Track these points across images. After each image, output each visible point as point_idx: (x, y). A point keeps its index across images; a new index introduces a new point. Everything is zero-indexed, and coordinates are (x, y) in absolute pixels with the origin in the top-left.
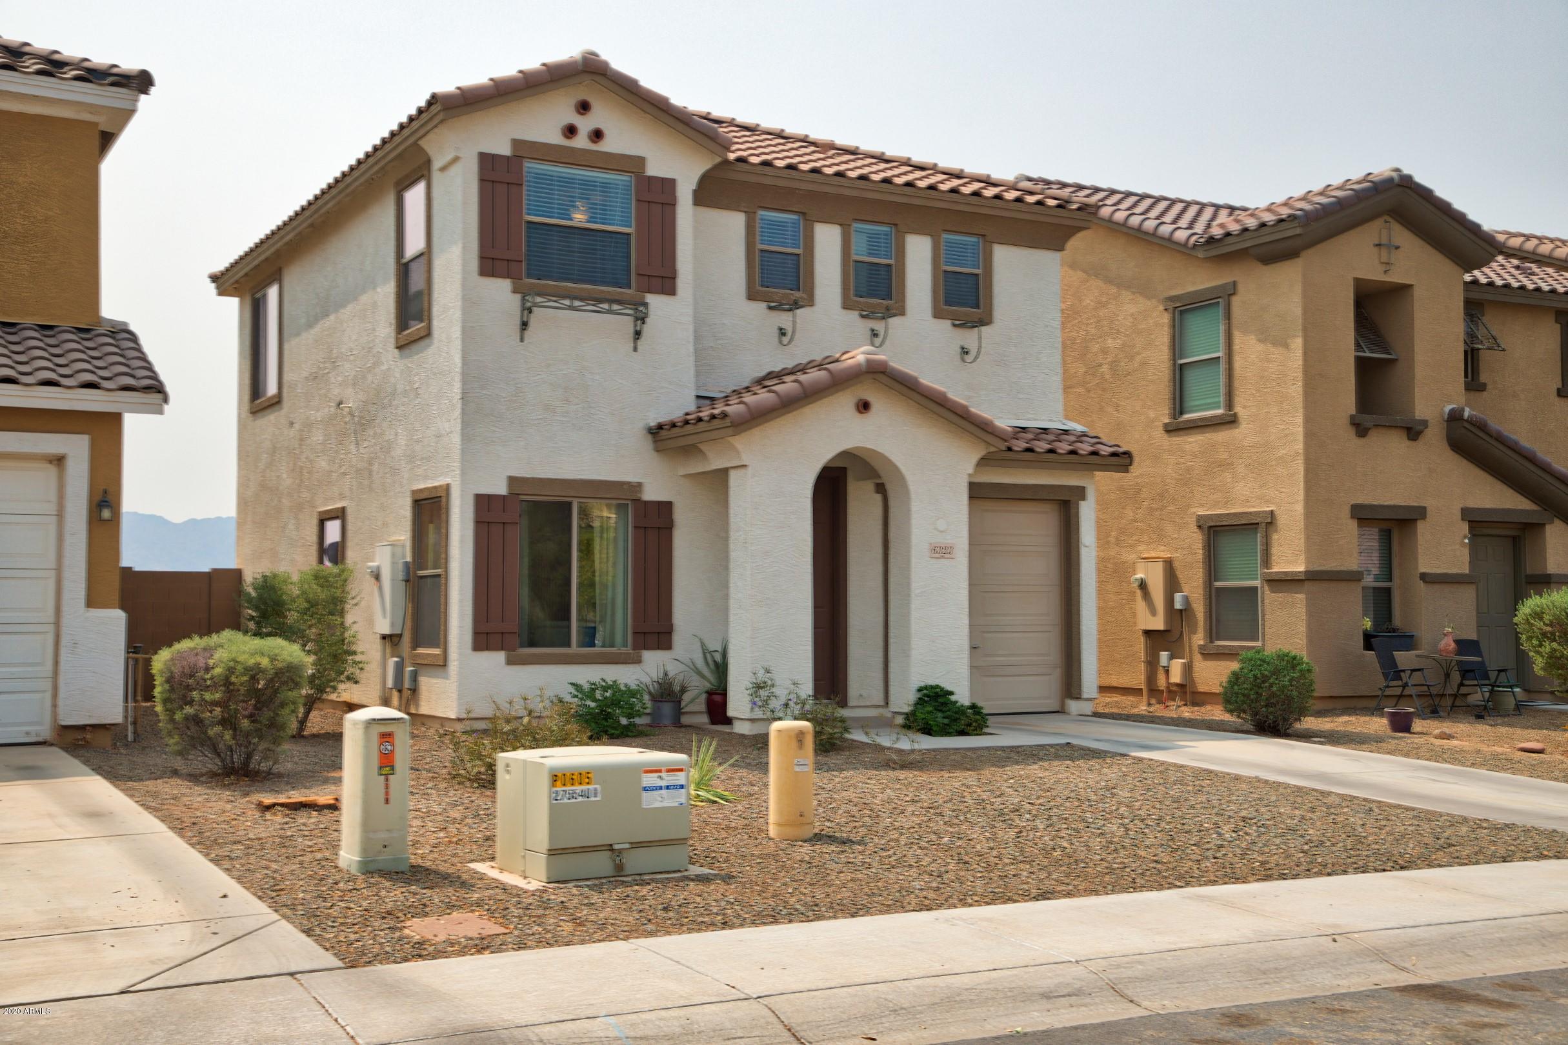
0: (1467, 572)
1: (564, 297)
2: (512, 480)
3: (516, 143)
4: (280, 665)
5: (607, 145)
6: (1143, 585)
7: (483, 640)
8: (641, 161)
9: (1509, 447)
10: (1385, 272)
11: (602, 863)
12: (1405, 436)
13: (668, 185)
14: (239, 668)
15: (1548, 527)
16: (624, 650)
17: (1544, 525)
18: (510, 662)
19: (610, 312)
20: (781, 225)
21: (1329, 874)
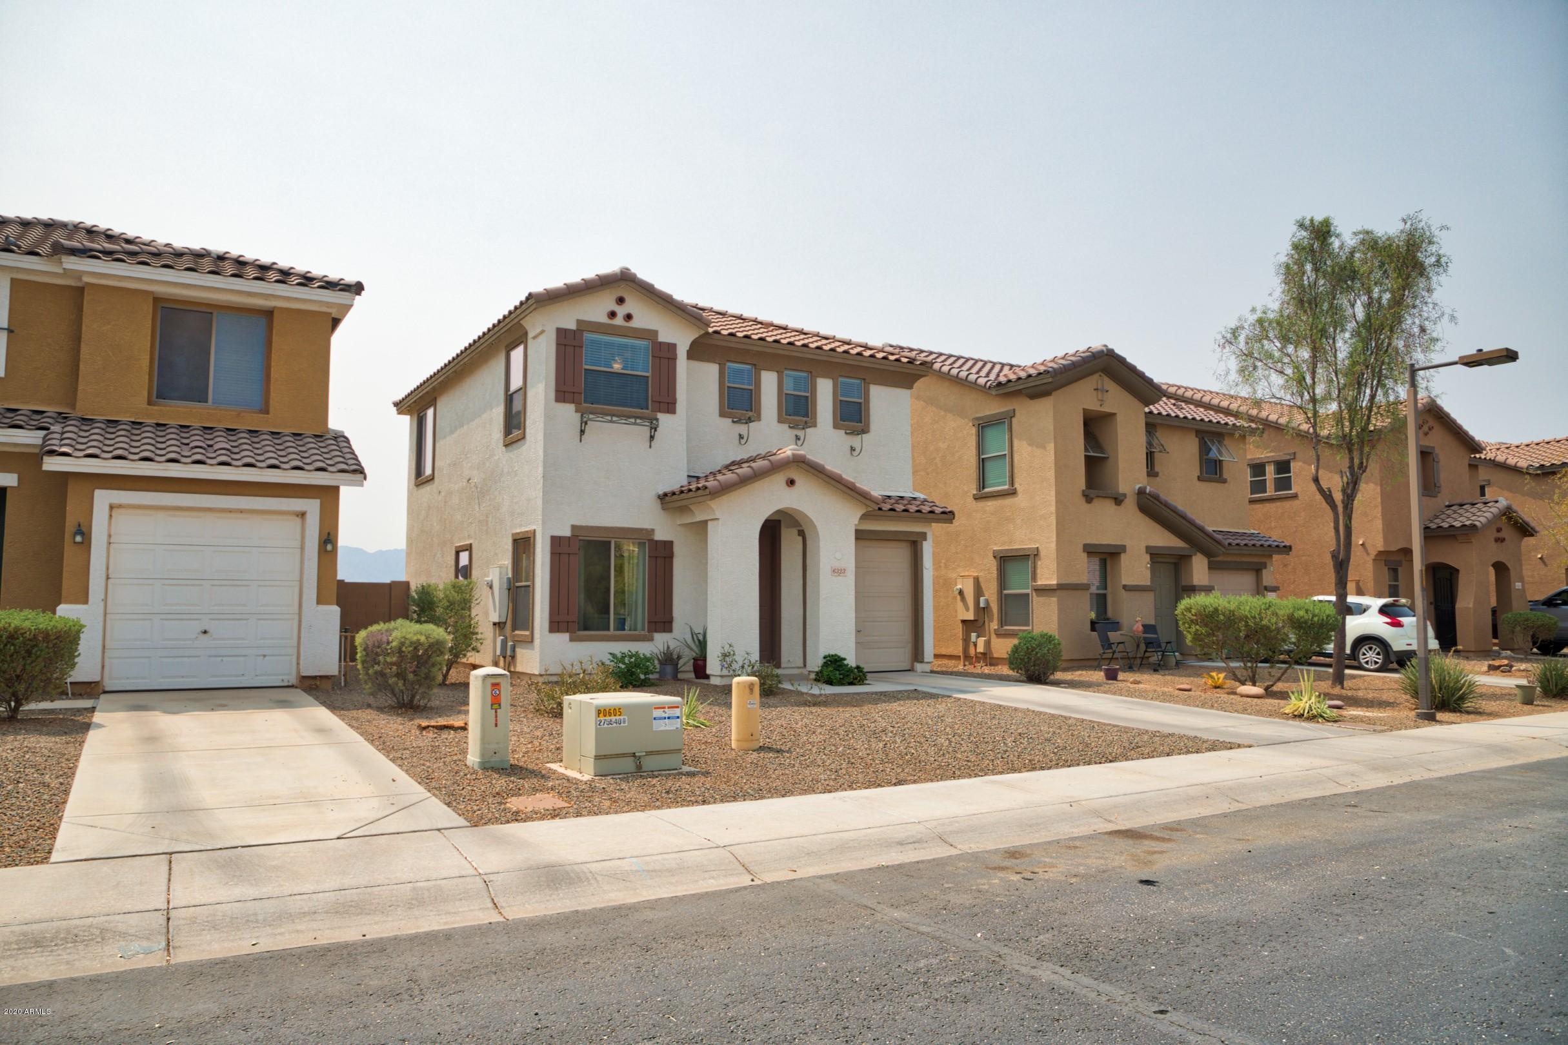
0: (1149, 584)
1: (607, 415)
2: (574, 527)
3: (579, 322)
4: (431, 641)
5: (635, 323)
6: (961, 592)
7: (556, 626)
8: (655, 333)
9: (1172, 510)
10: (1101, 405)
11: (629, 765)
12: (1113, 503)
13: (672, 347)
14: (407, 642)
15: (1194, 557)
16: (642, 633)
17: (1191, 556)
18: (571, 640)
19: (635, 424)
20: (742, 371)
21: (1069, 766)
